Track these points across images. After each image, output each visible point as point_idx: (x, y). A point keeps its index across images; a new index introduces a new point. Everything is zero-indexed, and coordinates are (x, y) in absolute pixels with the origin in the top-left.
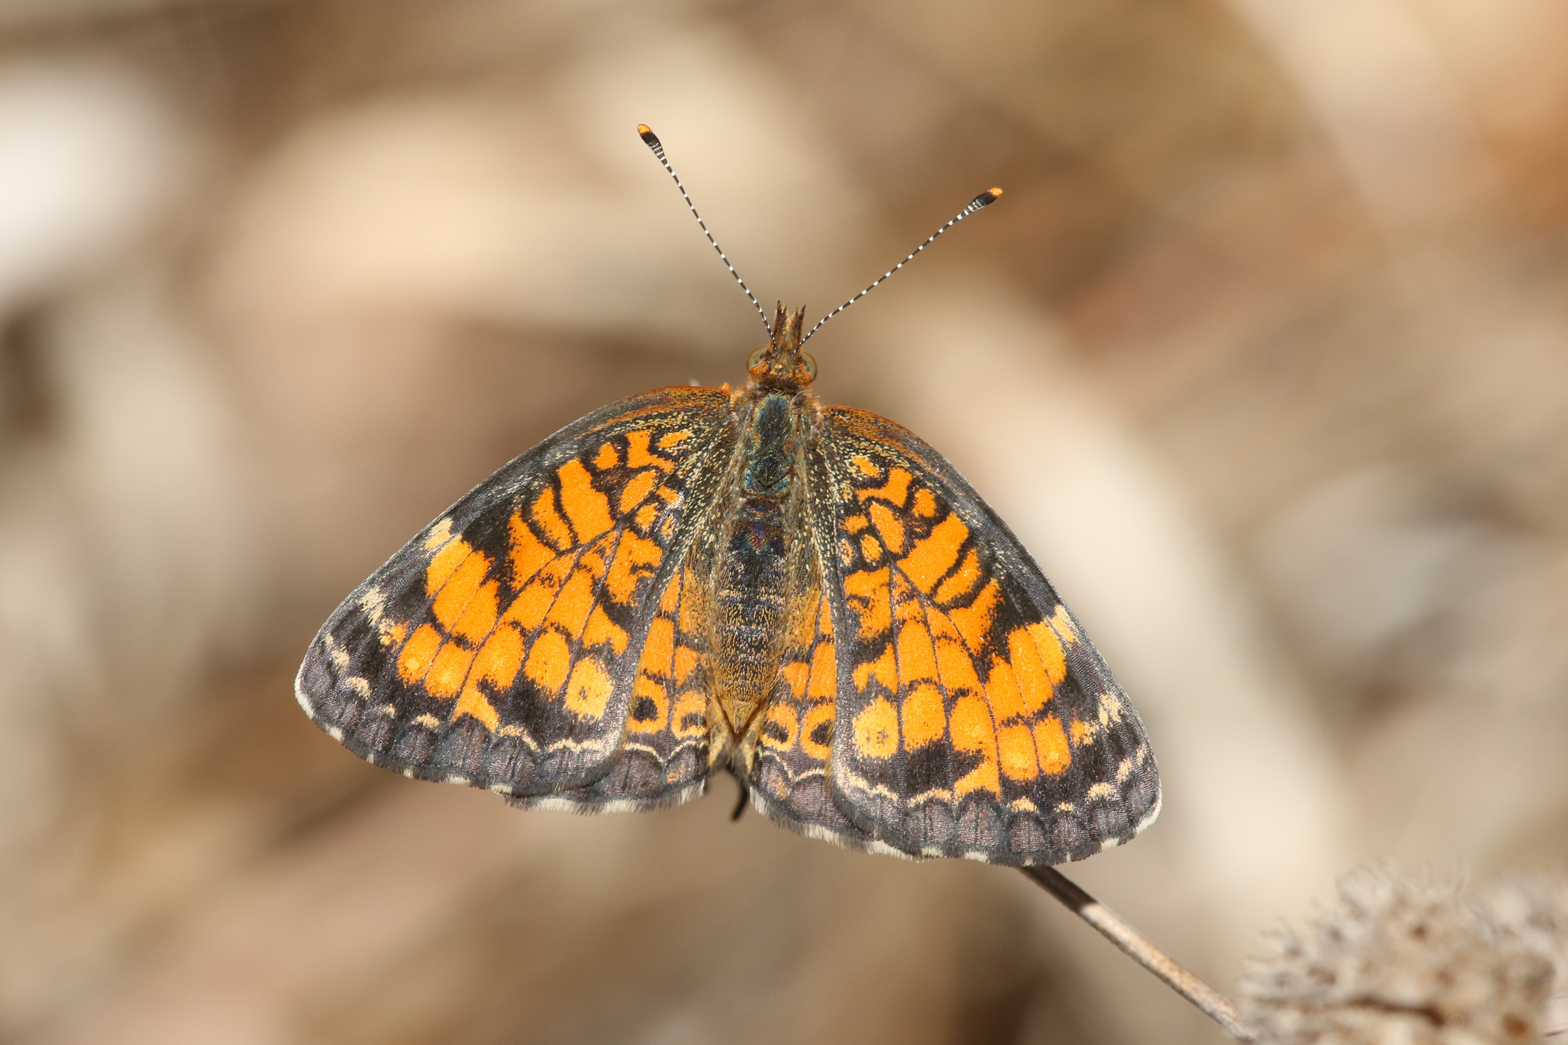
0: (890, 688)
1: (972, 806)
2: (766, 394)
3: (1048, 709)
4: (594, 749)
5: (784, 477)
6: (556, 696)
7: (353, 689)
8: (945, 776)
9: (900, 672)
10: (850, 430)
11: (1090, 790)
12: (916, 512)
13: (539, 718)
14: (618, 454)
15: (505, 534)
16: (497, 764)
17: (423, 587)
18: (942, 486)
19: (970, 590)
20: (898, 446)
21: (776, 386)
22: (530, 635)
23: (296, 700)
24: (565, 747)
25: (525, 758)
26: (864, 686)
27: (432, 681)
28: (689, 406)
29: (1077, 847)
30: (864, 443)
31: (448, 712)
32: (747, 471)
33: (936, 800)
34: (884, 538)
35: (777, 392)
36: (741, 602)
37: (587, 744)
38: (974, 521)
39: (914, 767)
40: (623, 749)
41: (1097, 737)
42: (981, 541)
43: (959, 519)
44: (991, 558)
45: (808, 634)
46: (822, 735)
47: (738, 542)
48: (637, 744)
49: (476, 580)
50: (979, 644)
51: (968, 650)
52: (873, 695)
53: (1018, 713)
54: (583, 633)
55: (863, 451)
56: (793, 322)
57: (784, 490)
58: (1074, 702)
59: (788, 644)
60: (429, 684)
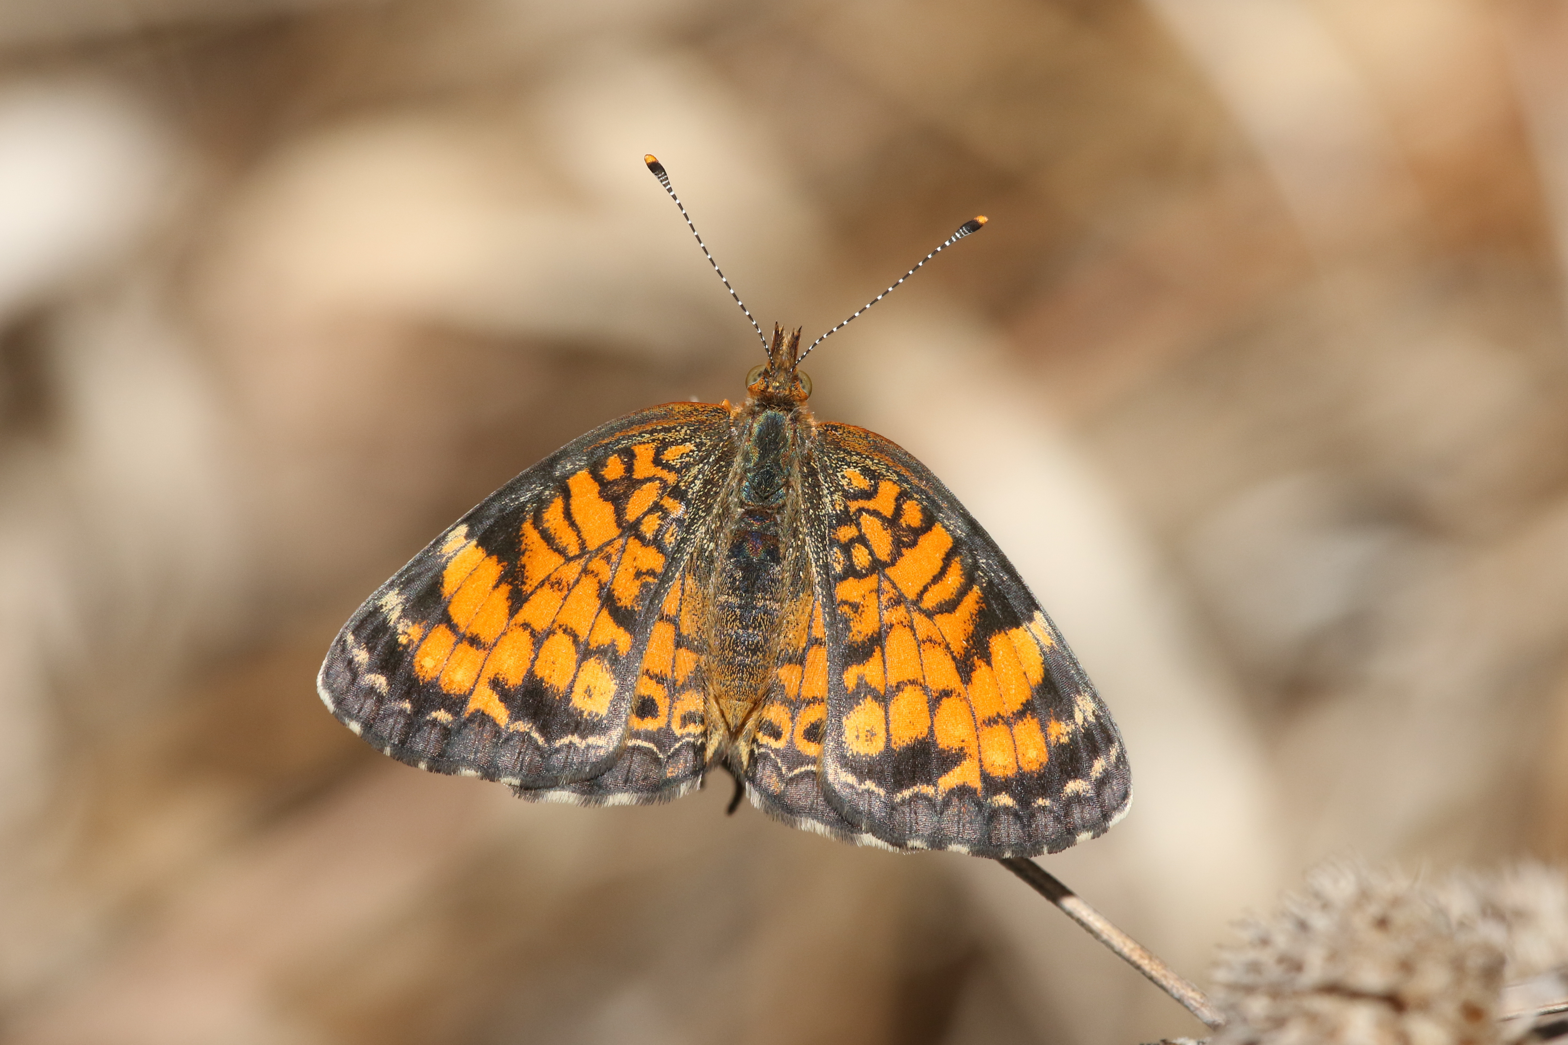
0: (878, 689)
1: (955, 801)
2: (764, 410)
3: (1027, 709)
4: (598, 745)
5: (780, 489)
6: (563, 694)
7: (372, 685)
8: (929, 772)
9: (888, 674)
10: (842, 445)
11: (1066, 786)
12: (903, 522)
13: (547, 715)
14: (625, 466)
15: (517, 541)
16: (506, 758)
17: (439, 589)
18: (928, 498)
19: (953, 596)
20: (887, 460)
21: (773, 403)
22: (539, 636)
23: (318, 696)
24: (571, 742)
25: (533, 753)
26: (854, 688)
27: (446, 678)
28: (692, 421)
29: (1053, 840)
30: (855, 457)
31: (461, 708)
32: (745, 483)
33: (921, 795)
34: (873, 546)
35: (774, 408)
36: (738, 608)
37: (591, 740)
38: (958, 531)
39: (900, 764)
40: (626, 745)
41: (1073, 736)
42: (964, 551)
43: (944, 530)
44: (974, 566)
45: (801, 637)
46: (814, 733)
47: (736, 550)
48: (638, 740)
49: (489, 584)
50: (962, 647)
51: (952, 653)
52: (862, 695)
53: (998, 713)
54: (590, 634)
55: (855, 465)
56: (789, 342)
57: (780, 502)
58: (1051, 704)
59: (782, 647)
60: (444, 682)
